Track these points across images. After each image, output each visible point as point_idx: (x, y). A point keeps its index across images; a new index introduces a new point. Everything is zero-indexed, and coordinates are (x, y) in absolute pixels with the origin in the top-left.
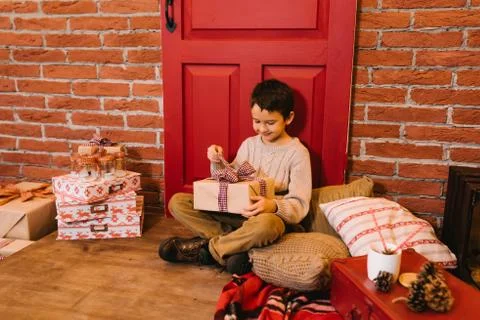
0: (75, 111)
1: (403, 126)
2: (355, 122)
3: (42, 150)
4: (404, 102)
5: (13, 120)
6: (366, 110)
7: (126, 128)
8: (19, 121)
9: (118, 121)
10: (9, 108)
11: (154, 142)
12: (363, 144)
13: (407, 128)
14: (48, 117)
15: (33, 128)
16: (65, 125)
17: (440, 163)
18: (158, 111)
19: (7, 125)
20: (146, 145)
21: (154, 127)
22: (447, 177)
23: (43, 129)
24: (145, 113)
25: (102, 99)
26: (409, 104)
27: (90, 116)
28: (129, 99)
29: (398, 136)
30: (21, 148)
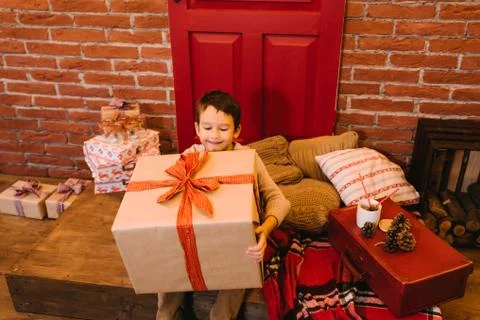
0: (87, 72)
1: (382, 85)
2: (343, 82)
3: (58, 106)
4: (384, 64)
5: (26, 79)
6: (353, 72)
7: (138, 87)
8: (33, 81)
9: (130, 80)
10: (20, 68)
11: (164, 98)
12: (349, 100)
13: (386, 87)
14: (60, 77)
15: (48, 86)
16: (78, 84)
17: (411, 115)
18: (166, 72)
19: (21, 84)
20: (157, 102)
21: (164, 86)
22: (416, 126)
23: (57, 88)
24: (155, 74)
25: (112, 61)
26: (388, 67)
27: (102, 76)
28: (139, 61)
29: (378, 94)
30: (37, 105)
